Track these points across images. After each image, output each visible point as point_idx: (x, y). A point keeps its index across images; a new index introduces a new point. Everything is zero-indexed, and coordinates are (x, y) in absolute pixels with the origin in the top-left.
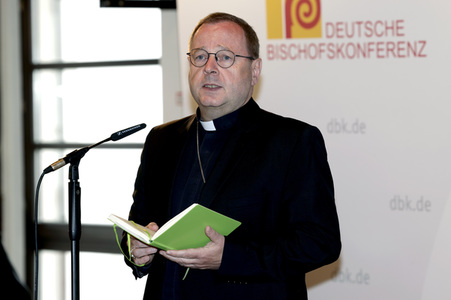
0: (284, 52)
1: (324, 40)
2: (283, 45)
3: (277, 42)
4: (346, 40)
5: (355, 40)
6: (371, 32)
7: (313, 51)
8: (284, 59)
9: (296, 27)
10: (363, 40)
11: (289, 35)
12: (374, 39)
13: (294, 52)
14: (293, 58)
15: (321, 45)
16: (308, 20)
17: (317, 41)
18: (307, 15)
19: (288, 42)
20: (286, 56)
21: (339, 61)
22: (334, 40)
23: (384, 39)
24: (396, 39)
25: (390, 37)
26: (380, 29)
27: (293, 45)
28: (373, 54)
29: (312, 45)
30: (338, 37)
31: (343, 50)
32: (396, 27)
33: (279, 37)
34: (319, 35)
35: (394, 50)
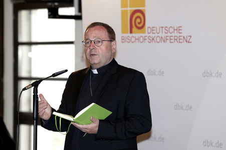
0: (129, 39)
1: (146, 34)
2: (129, 37)
3: (126, 35)
4: (156, 35)
5: (160, 35)
6: (168, 31)
7: (141, 39)
8: (129, 42)
9: (134, 29)
10: (164, 35)
11: (131, 32)
12: (169, 34)
13: (133, 39)
14: (133, 42)
15: (145, 37)
16: (140, 26)
17: (143, 35)
18: (139, 23)
19: (131, 35)
20: (130, 41)
21: (153, 44)
22: (151, 35)
23: (173, 35)
24: (178, 35)
25: (176, 34)
26: (171, 30)
27: (133, 37)
28: (168, 41)
29: (141, 36)
30: (153, 33)
31: (155, 39)
32: (178, 29)
33: (127, 33)
34: (144, 32)
35: (177, 40)
